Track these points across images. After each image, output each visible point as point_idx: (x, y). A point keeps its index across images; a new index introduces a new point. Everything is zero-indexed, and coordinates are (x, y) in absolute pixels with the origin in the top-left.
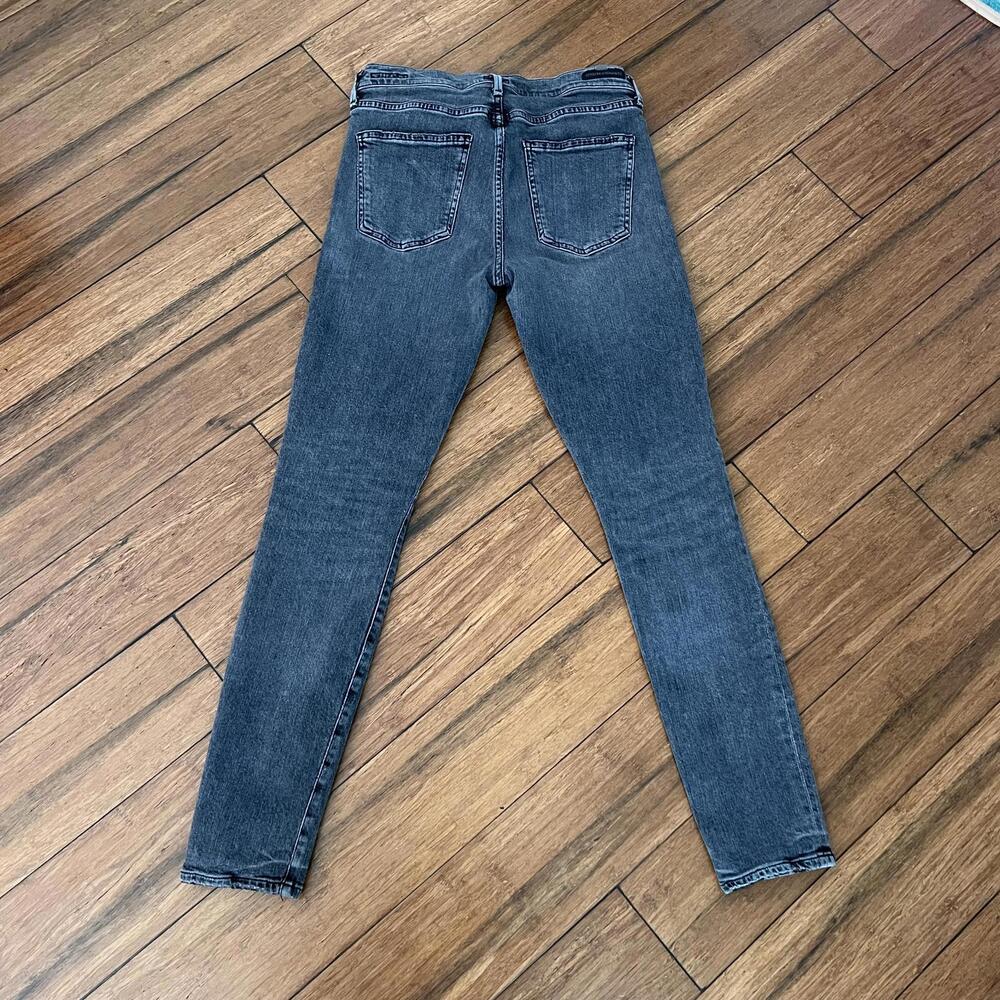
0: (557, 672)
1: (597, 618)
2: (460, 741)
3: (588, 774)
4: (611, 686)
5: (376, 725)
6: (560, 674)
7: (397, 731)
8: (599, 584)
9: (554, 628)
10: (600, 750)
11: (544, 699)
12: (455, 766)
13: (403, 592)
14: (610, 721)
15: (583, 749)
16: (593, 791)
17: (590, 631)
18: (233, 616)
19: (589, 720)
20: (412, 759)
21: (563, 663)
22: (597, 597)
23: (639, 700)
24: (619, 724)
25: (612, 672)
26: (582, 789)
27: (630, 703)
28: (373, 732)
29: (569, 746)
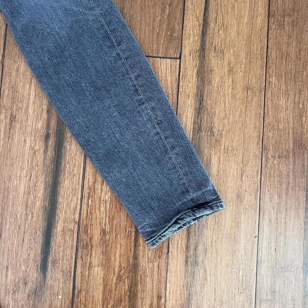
0: (214, 140)
1: (206, 91)
2: (201, 227)
3: (280, 175)
4: (248, 119)
5: (151, 265)
6: (216, 140)
7: (164, 256)
8: (189, 72)
9: (189, 120)
10: (273, 157)
11: (221, 162)
12: (212, 242)
13: (91, 183)
14: (265, 138)
15: (266, 166)
16: (291, 181)
17: (209, 101)
18: (12, 292)
19: (254, 148)
20: (186, 262)
21: (212, 133)
22: (195, 79)
23: (268, 112)
24: (270, 134)
25: (241, 112)
26: (284, 186)
27: (266, 119)
28: (153, 271)
29: (257, 172)
